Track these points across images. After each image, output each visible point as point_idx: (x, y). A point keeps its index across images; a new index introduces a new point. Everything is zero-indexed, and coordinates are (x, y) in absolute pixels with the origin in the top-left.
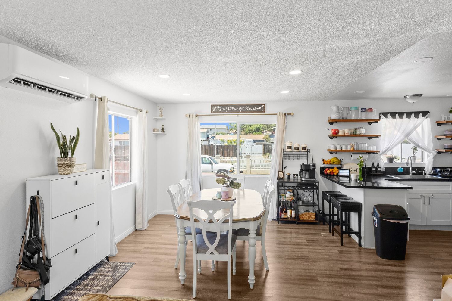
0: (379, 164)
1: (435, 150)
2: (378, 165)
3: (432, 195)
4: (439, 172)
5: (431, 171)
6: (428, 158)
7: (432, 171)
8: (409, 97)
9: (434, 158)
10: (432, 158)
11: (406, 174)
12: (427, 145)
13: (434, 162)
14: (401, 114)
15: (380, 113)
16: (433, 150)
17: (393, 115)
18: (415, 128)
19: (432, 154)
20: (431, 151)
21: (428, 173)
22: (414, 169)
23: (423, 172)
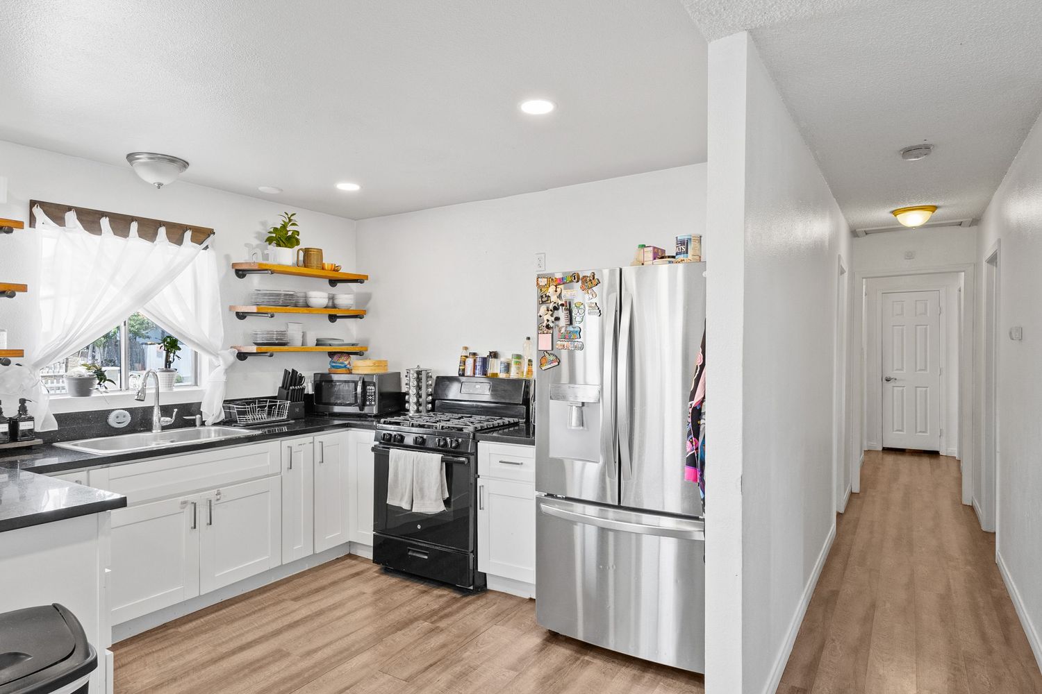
0: (27, 404)
1: (231, 347)
2: (23, 409)
3: (218, 494)
4: (240, 413)
5: (220, 413)
6: (210, 373)
7: (223, 413)
8: (144, 159)
9: (229, 370)
10: (224, 371)
11: (141, 431)
12: (207, 334)
13: (227, 383)
14: (121, 223)
15: (33, 203)
16: (224, 348)
17: (90, 219)
18: (171, 275)
19: (221, 362)
20: (219, 352)
21: (209, 420)
22: (166, 410)
23: (194, 420)
